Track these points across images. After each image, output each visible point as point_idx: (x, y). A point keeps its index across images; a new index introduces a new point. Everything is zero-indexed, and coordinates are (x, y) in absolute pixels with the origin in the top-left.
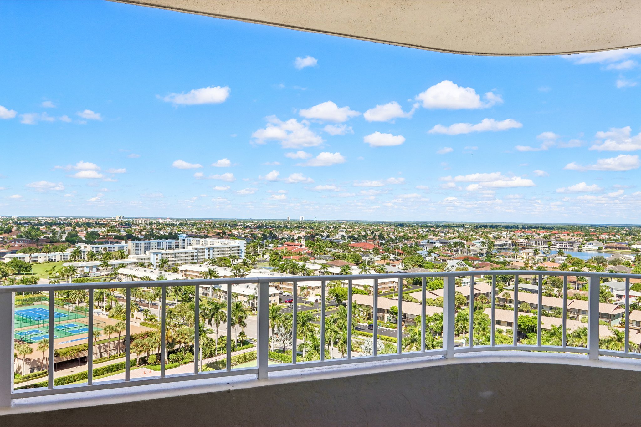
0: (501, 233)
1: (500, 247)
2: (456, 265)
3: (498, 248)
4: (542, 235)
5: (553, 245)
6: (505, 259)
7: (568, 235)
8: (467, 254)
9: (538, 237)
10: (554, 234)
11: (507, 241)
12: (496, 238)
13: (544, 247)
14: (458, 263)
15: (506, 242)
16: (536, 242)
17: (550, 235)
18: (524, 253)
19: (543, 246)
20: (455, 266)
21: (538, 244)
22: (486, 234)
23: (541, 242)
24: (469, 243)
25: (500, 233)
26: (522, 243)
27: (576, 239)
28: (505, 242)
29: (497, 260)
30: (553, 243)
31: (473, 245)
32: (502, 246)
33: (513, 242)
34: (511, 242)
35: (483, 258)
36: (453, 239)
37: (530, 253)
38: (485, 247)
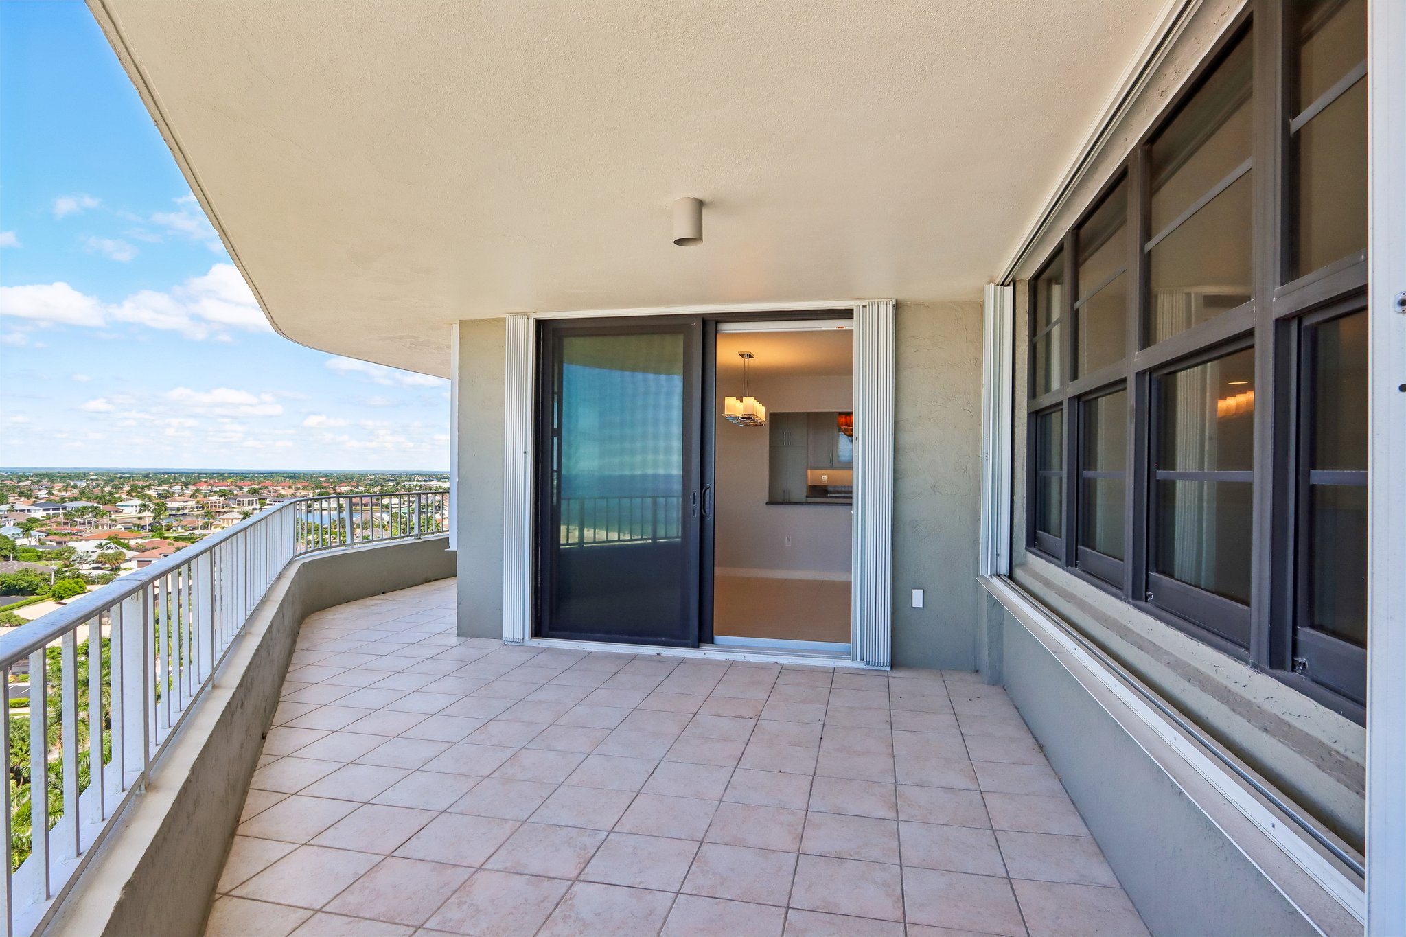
0: (170, 487)
1: (174, 513)
2: (95, 549)
3: (170, 515)
4: (246, 489)
5: (268, 505)
6: (191, 532)
7: (290, 487)
8: (110, 528)
9: (240, 493)
10: (267, 488)
11: (187, 502)
12: (163, 497)
13: (253, 509)
14: (100, 546)
15: (185, 504)
16: (240, 501)
17: (260, 489)
18: (224, 520)
19: (251, 507)
20: (92, 552)
21: (243, 504)
22: (139, 490)
23: (249, 501)
24: (108, 507)
25: (167, 488)
26: (215, 502)
27: (302, 494)
28: (184, 502)
29: (175, 535)
30: (268, 502)
31: (117, 512)
32: (178, 509)
33: (198, 502)
34: (194, 503)
35: (145, 533)
36: (72, 501)
37: (235, 518)
38: (149, 514)
